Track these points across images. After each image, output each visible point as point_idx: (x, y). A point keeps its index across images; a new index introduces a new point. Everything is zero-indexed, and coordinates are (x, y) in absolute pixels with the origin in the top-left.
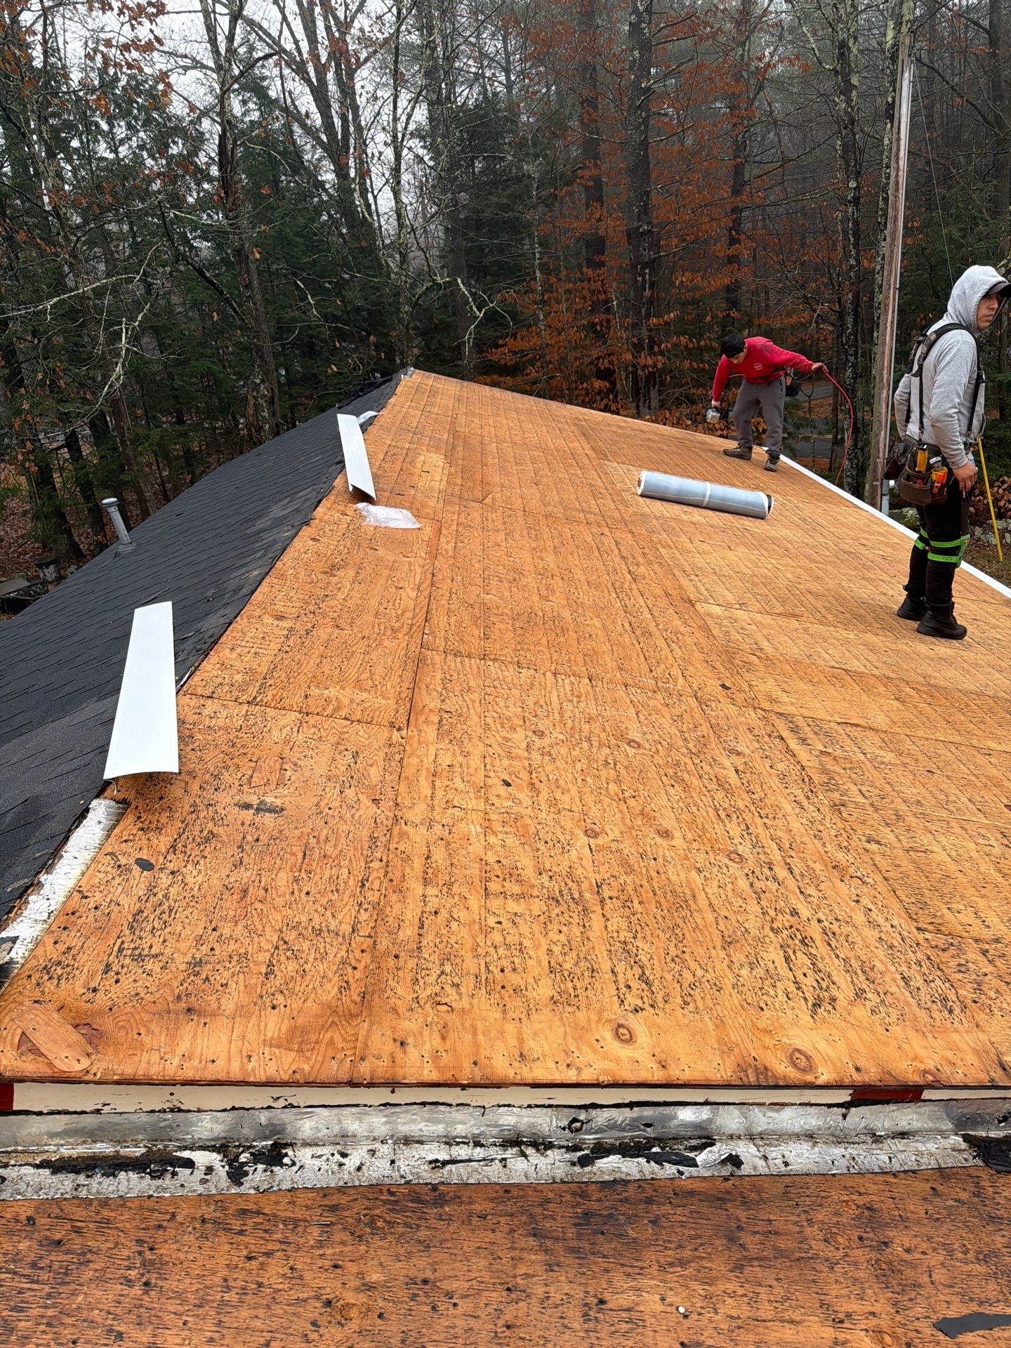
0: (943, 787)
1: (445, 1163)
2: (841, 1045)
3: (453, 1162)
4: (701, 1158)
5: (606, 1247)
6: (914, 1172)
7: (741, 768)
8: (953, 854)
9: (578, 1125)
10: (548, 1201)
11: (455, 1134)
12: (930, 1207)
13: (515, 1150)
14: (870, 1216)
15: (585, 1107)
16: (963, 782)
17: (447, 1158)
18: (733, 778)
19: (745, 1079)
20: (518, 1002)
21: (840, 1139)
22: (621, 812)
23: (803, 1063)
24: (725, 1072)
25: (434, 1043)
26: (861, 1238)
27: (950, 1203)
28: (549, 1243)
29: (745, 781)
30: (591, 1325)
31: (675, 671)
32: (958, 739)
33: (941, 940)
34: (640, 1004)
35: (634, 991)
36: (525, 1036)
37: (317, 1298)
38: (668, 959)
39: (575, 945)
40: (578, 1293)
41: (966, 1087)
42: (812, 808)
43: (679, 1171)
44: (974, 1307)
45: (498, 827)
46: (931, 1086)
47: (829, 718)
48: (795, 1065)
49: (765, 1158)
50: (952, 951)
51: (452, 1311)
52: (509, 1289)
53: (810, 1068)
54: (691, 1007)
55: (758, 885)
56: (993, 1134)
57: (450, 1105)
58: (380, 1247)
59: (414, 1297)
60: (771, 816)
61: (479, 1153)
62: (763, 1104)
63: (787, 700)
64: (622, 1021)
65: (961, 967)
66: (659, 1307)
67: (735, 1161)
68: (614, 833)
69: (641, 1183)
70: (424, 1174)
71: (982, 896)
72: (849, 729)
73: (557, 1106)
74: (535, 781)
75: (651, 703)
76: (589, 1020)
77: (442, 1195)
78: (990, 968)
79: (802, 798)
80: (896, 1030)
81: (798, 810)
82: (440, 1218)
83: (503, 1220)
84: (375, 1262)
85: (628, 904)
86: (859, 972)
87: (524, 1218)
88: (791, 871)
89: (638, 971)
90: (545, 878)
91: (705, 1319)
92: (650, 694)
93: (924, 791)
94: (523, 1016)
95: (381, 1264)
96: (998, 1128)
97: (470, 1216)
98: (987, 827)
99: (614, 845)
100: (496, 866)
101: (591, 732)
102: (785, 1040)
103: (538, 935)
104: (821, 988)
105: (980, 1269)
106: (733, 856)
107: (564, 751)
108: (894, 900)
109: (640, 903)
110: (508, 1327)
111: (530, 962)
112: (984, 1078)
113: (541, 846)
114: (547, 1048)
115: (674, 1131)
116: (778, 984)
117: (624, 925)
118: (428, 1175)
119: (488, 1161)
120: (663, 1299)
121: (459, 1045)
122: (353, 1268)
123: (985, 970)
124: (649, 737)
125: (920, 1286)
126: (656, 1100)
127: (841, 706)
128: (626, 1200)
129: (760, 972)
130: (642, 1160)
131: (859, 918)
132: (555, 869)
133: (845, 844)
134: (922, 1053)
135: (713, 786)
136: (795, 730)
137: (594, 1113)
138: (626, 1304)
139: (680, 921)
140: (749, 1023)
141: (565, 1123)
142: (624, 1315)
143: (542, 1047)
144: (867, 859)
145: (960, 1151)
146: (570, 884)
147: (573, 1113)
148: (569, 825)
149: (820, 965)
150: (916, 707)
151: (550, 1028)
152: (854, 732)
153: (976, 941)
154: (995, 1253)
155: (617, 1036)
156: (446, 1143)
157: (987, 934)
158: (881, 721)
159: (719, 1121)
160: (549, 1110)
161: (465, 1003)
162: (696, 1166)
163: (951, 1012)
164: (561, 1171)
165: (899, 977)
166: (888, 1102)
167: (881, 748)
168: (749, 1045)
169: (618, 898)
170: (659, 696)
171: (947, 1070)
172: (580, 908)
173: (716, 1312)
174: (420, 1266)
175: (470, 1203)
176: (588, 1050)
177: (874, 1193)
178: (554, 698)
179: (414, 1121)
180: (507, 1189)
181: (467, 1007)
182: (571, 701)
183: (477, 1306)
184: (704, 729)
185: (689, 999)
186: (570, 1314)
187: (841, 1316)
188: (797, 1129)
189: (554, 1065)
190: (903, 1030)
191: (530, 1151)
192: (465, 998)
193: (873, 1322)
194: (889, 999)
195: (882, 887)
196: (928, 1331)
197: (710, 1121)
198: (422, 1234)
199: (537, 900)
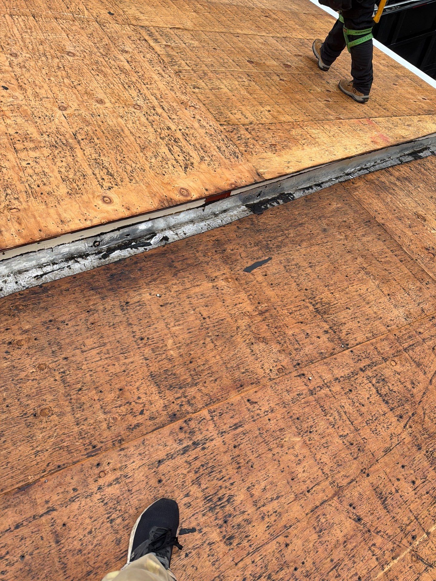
0: (221, 55)
1: (42, 276)
2: (199, 182)
3: (45, 274)
4: (152, 241)
5: (123, 284)
6: (230, 223)
7: (129, 60)
8: (230, 88)
9: (98, 243)
10: (94, 276)
11: (42, 263)
12: (237, 234)
13: (72, 261)
14: (218, 243)
15: (98, 235)
16: (229, 52)
17: (42, 273)
18: (127, 66)
19: (164, 205)
20: (51, 199)
21: (202, 219)
22: (75, 94)
23: (185, 193)
24: (155, 205)
25: (16, 227)
26: (216, 251)
27: (244, 230)
28: (99, 290)
29: (133, 66)
30: (126, 312)
31: (82, 7)
32: (224, 30)
33: (230, 128)
34: (111, 185)
35: (106, 180)
36: (61, 213)
37: (4, 343)
38: (118, 163)
39: (71, 166)
40: (117, 303)
41: (247, 186)
42: (167, 76)
43: (145, 249)
44: (256, 261)
45: (9, 114)
46: (234, 189)
47: (165, 26)
48: (182, 195)
49: (177, 234)
50: (235, 132)
51: (66, 327)
52: (88, 311)
53: (188, 194)
54: (134, 181)
55: (151, 118)
56: (255, 202)
57: (35, 252)
58: (24, 316)
59: (48, 328)
60: (149, 83)
61: (56, 267)
62: (172, 214)
63: (143, 18)
64: (105, 195)
65: (240, 138)
66: (150, 297)
67: (166, 238)
68: (75, 106)
69: (131, 257)
70: (34, 282)
71: (243, 105)
72: (176, 31)
73: (86, 238)
74: (22, 84)
75: (74, 28)
76: (89, 198)
77: (45, 288)
78: (250, 136)
79: (161, 71)
80: (218, 170)
81: (160, 78)
82: (48, 296)
83: (77, 289)
84: (25, 322)
85: (92, 140)
86: (200, 149)
87: (86, 285)
88: (163, 108)
89: (105, 171)
90: (45, 136)
91: (167, 295)
92: (71, 23)
93: (213, 59)
94: (56, 204)
95: (28, 322)
96: (257, 199)
97: (61, 291)
98: (241, 73)
99: (76, 112)
100: (16, 135)
101: (45, 50)
102: (176, 185)
103: (51, 165)
104: (186, 160)
105: (256, 248)
106: (136, 107)
107: (33, 63)
108: (209, 113)
109: (98, 139)
110: (92, 324)
111: (51, 179)
112: (252, 181)
113: (37, 120)
114: (73, 215)
115: (139, 234)
116: (168, 162)
117: (93, 151)
118: (35, 283)
119: (62, 269)
120: (150, 294)
121: (29, 225)
122: (16, 327)
123: (248, 137)
124: (77, 48)
125: (238, 260)
126: (128, 224)
127: (170, 18)
128: (127, 265)
129: (160, 158)
130: (129, 249)
131: (196, 125)
132: (49, 130)
133: (184, 91)
134: (229, 177)
135: (118, 72)
136: (151, 35)
137: (103, 237)
138: (137, 301)
139: (119, 143)
140: (160, 182)
141: (92, 244)
142: (137, 304)
143: (70, 215)
144: (195, 97)
145: (245, 211)
146: (60, 137)
147: (94, 239)
148: (49, 106)
149: (184, 150)
150: (204, 15)
151: (72, 206)
152: (179, 32)
153: (243, 125)
154: (260, 242)
155: (104, 202)
156: (39, 268)
157: (247, 121)
158: (189, 25)
159: (156, 226)
160: (83, 241)
161: (24, 205)
162: (151, 245)
163: (237, 157)
164: (96, 263)
165: (216, 147)
166: (218, 200)
167: (192, 39)
168: (162, 191)
169: (86, 139)
170: (77, 23)
171: (239, 181)
172: (69, 148)
173: (171, 291)
174: (46, 316)
175: (60, 287)
176: (93, 211)
177: (218, 235)
178: (16, 31)
179: (20, 263)
180: (74, 277)
181: (27, 207)
182: (27, 32)
183: (76, 322)
184: (106, 41)
185: (132, 178)
186: (116, 311)
187: (214, 278)
188: (186, 220)
189: (79, 221)
190: (221, 169)
191: (79, 259)
192: (24, 204)
193: (224, 276)
194: (214, 158)
195: (203, 109)
196: (242, 273)
197: (152, 226)
198: (42, 305)
199: (45, 148)
